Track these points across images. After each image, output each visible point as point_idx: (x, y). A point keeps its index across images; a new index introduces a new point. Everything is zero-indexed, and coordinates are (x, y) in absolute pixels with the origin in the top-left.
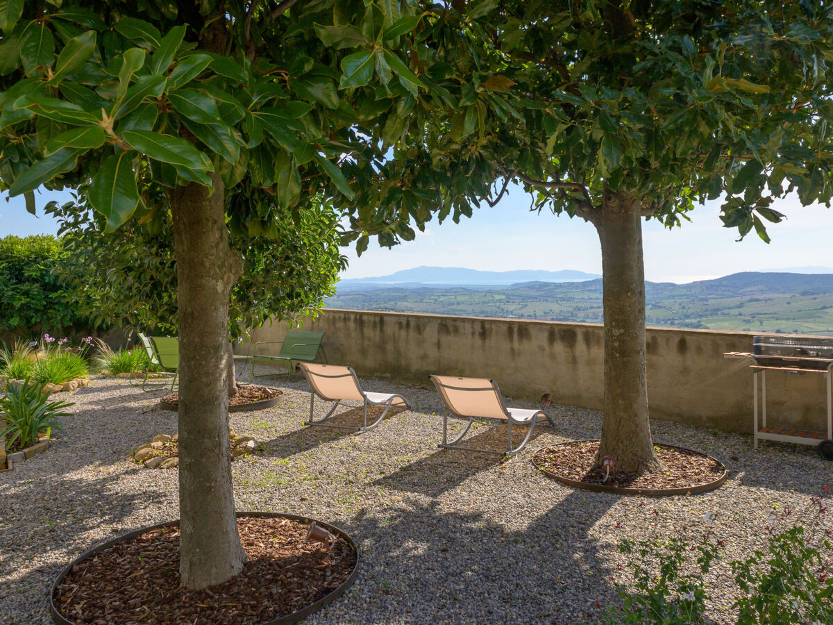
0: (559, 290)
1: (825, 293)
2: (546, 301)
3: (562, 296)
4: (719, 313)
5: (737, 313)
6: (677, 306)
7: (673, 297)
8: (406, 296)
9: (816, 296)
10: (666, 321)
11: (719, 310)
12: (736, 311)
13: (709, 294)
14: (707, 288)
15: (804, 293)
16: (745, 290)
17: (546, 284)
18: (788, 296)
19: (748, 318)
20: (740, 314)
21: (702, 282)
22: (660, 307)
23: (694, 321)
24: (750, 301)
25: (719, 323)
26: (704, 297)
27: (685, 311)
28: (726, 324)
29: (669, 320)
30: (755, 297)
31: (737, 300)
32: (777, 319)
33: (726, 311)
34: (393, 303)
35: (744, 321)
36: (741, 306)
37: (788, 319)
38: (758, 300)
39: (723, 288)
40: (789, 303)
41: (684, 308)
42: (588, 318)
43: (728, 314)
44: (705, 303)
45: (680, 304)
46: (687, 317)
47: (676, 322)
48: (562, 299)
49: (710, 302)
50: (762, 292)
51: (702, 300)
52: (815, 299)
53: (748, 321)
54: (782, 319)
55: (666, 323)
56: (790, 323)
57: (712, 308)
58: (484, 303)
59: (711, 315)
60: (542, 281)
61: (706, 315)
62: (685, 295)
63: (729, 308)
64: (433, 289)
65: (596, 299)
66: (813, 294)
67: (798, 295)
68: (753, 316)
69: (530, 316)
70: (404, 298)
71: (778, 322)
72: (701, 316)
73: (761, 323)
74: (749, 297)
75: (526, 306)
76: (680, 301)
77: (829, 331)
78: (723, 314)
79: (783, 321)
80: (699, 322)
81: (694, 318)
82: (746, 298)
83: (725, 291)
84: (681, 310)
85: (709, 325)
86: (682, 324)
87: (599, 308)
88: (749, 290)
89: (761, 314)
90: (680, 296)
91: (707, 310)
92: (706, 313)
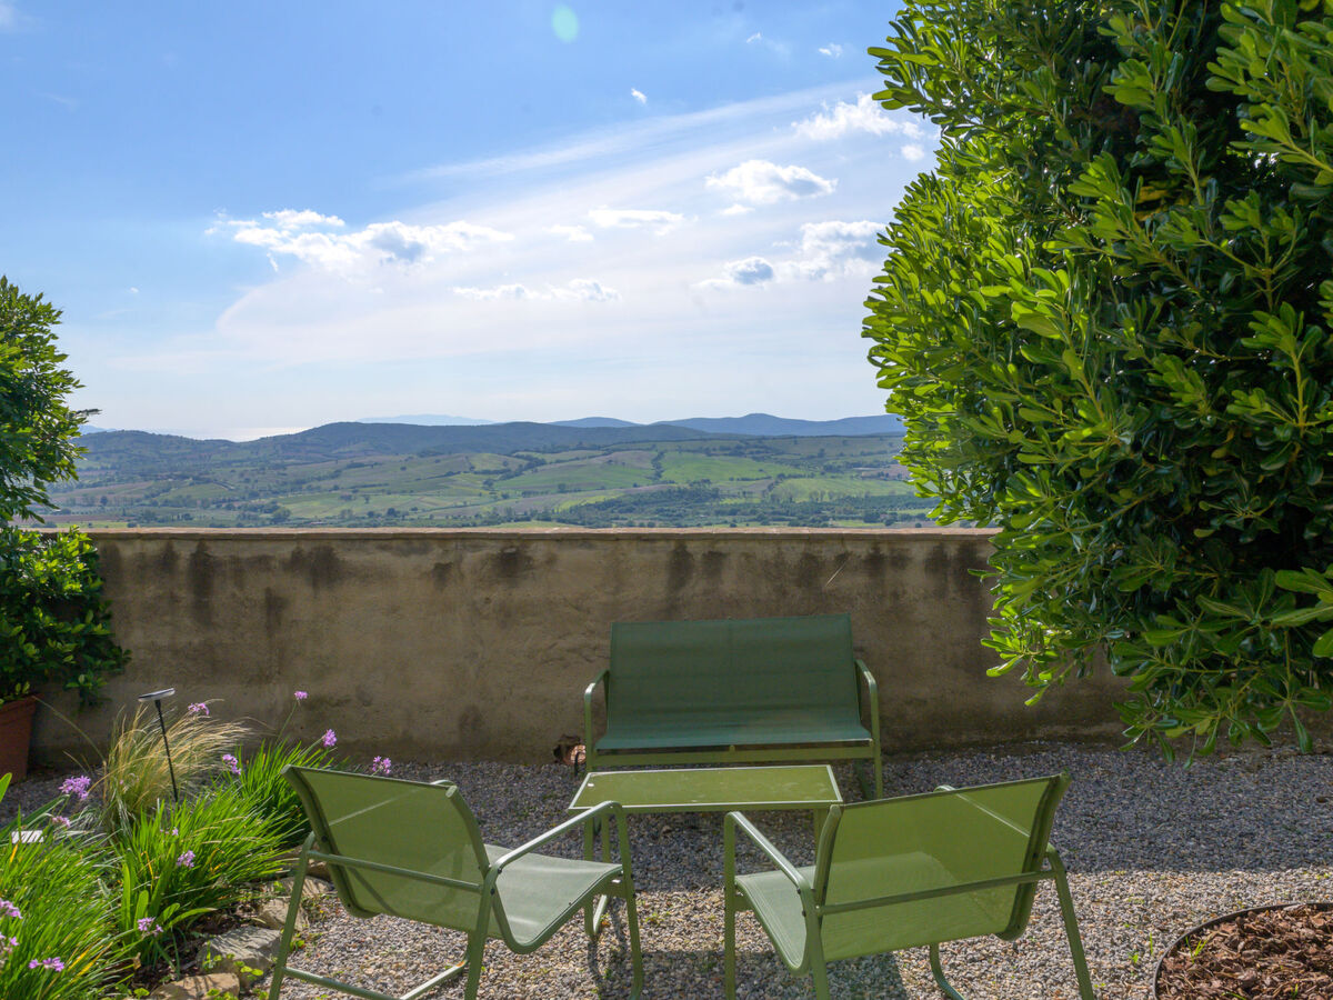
1: (450, 453)
4: (305, 486)
5: (332, 486)
6: (236, 477)
7: (229, 463)
9: (439, 457)
10: (218, 504)
11: (303, 482)
12: (330, 483)
13: (288, 458)
14: (283, 447)
15: (424, 454)
16: (341, 450)
18: (402, 457)
19: (347, 493)
20: (336, 488)
21: (275, 438)
22: (208, 481)
23: (265, 501)
24: (350, 467)
25: (306, 504)
26: (279, 462)
27: (250, 486)
28: (315, 504)
29: (224, 501)
30: (356, 461)
31: (330, 467)
32: (389, 493)
33: (315, 484)
35: (342, 497)
36: (337, 474)
37: (403, 492)
38: (360, 465)
39: (308, 448)
40: (404, 469)
41: (247, 481)
42: (74, 504)
43: (318, 488)
44: (281, 471)
45: (242, 475)
46: (254, 495)
47: (236, 505)
49: (290, 470)
50: (365, 452)
51: (277, 467)
52: (438, 461)
53: (348, 498)
54: (395, 493)
55: (218, 507)
56: (407, 497)
57: (293, 479)
59: (293, 490)
61: (285, 492)
62: (249, 459)
63: (319, 479)
65: (89, 469)
66: (435, 454)
67: (415, 457)
68: (355, 489)
71: (391, 496)
72: (275, 493)
73: (367, 499)
74: (348, 461)
76: (239, 470)
77: (457, 507)
78: (310, 489)
79: (397, 496)
81: (266, 496)
82: (344, 462)
83: (310, 451)
84: (243, 486)
85: (289, 507)
86: (246, 508)
87: (95, 485)
88: (347, 450)
89: (365, 486)
90: (240, 461)
91: (285, 483)
92: (284, 488)
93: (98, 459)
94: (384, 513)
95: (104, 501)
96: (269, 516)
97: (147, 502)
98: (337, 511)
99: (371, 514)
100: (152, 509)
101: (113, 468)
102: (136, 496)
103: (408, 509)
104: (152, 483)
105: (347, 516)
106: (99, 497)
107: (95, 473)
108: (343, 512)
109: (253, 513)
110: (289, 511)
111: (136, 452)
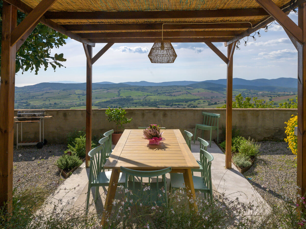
1: (70, 90)
4: (34, 97)
5: (41, 98)
6: (18, 95)
7: (17, 92)
9: (67, 91)
11: (34, 96)
12: (40, 97)
13: (31, 91)
14: (30, 88)
15: (64, 90)
16: (44, 89)
18: (59, 91)
19: (45, 99)
20: (42, 98)
21: (28, 86)
23: (24, 101)
24: (46, 93)
25: (34, 102)
26: (29, 92)
27: (21, 97)
28: (37, 102)
30: (47, 91)
31: (41, 93)
32: (55, 99)
35: (44, 100)
36: (42, 95)
37: (58, 99)
38: (49, 93)
39: (36, 88)
40: (59, 93)
41: (21, 96)
43: (38, 98)
44: (29, 94)
45: (19, 95)
46: (22, 100)
47: (18, 102)
49: (31, 94)
50: (50, 90)
51: (28, 93)
52: (67, 92)
53: (45, 100)
54: (56, 99)
56: (59, 100)
57: (32, 96)
59: (32, 98)
61: (30, 99)
62: (21, 91)
63: (38, 96)
66: (66, 90)
67: (62, 91)
68: (47, 98)
71: (56, 100)
72: (27, 99)
73: (49, 101)
74: (46, 92)
76: (19, 94)
77: (71, 102)
78: (36, 98)
80: (27, 101)
81: (25, 100)
82: (44, 92)
83: (37, 89)
84: (20, 97)
85: (30, 102)
86: (20, 103)
88: (46, 89)
89: (49, 98)
90: (19, 92)
91: (30, 97)
92: (30, 98)
94: (53, 104)
96: (25, 104)
98: (42, 103)
99: (50, 104)
103: (59, 103)
105: (44, 105)
108: (43, 104)
109: (21, 104)
110: (30, 103)
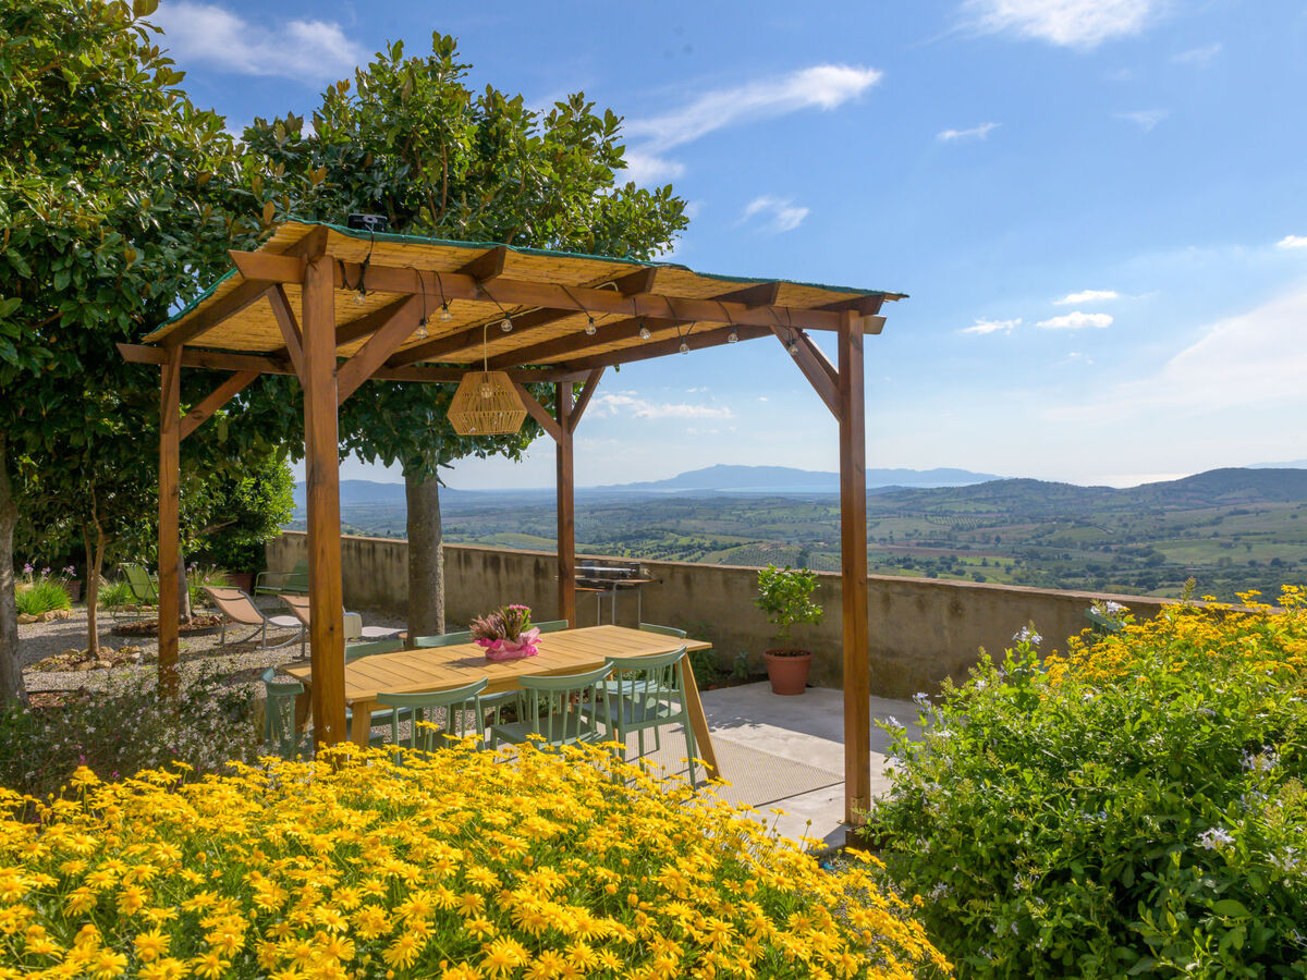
0: (931, 499)
2: (910, 516)
3: (933, 508)
4: (1182, 532)
5: (1211, 533)
6: (1114, 522)
7: (1110, 508)
8: (693, 511)
10: (1096, 546)
11: (1181, 528)
12: (1210, 530)
13: (1168, 504)
14: (1164, 494)
16: (1225, 497)
17: (910, 491)
18: (1293, 504)
19: (1227, 541)
20: (1216, 535)
21: (1155, 484)
22: (1089, 525)
23: (1141, 545)
24: (1232, 514)
25: (1182, 549)
26: (1158, 508)
27: (1128, 531)
28: (1192, 550)
29: (1102, 544)
30: (1241, 508)
31: (1211, 513)
32: (1275, 542)
33: (1193, 530)
34: (674, 521)
35: (1222, 545)
36: (1217, 521)
37: (1292, 542)
38: (1245, 512)
39: (1189, 495)
40: (1294, 517)
41: (1125, 525)
42: (974, 542)
43: (1197, 535)
44: (1160, 517)
45: (1120, 520)
46: (1131, 539)
47: (1113, 547)
48: (934, 514)
49: (1168, 516)
50: (1252, 499)
51: (1156, 512)
53: (1229, 546)
54: (1283, 542)
55: (1097, 549)
56: (1296, 547)
57: (1171, 526)
58: (812, 520)
59: (1169, 536)
60: (903, 485)
61: (1161, 537)
62: (1128, 505)
63: (1199, 526)
64: (735, 500)
65: (988, 512)
68: (1237, 537)
69: (884, 540)
70: (691, 514)
71: (1278, 546)
72: (1152, 538)
73: (1249, 548)
74: (1232, 508)
75: (877, 524)
76: (1118, 515)
78: (1189, 535)
79: (1285, 545)
80: (1149, 547)
81: (1143, 541)
82: (1226, 509)
83: (1193, 498)
84: (1121, 529)
85: (1165, 552)
86: (1123, 551)
87: (991, 526)
88: (1231, 496)
89: (1249, 534)
90: (1122, 507)
91: (1162, 529)
92: (1161, 533)
93: (996, 503)
94: (1267, 563)
95: (998, 539)
96: (1144, 559)
97: (1034, 542)
98: (1215, 558)
99: (1252, 563)
100: (1036, 548)
101: (1008, 511)
102: (1025, 536)
103: (1296, 559)
104: (1038, 525)
105: (1225, 564)
106: (994, 536)
107: (993, 516)
108: (1221, 560)
109: (1128, 557)
110: (1164, 557)
111: (1027, 497)
